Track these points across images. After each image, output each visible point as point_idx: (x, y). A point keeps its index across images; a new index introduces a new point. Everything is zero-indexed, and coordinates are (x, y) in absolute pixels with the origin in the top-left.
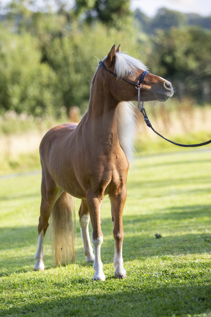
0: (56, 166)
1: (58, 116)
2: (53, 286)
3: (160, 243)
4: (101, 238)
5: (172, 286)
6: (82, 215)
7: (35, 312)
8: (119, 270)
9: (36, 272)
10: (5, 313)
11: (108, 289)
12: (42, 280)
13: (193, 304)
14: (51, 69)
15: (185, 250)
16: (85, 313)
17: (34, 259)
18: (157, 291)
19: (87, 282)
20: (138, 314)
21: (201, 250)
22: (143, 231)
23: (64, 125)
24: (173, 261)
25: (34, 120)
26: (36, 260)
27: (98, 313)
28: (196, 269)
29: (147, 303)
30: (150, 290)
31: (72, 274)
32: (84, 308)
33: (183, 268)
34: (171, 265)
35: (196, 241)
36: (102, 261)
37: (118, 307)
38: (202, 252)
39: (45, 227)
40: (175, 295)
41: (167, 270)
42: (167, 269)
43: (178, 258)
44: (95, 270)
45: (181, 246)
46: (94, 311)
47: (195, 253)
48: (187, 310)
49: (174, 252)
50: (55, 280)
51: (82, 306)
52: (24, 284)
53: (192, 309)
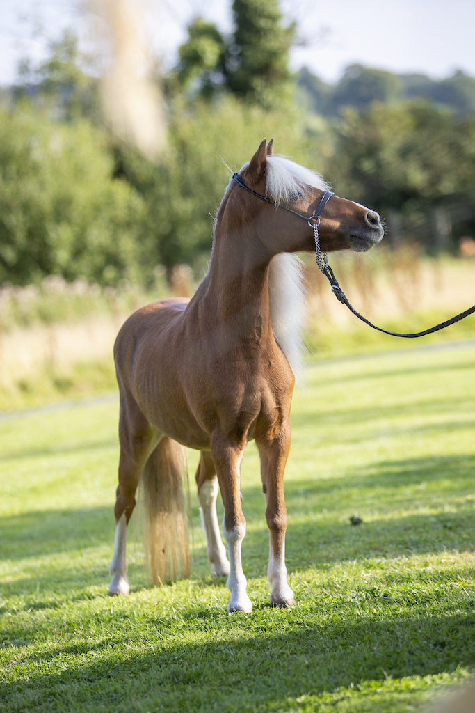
0: (148, 385)
1: (149, 284)
2: (147, 625)
3: (359, 535)
4: (243, 528)
5: (385, 621)
6: (203, 482)
7: (112, 679)
8: (279, 591)
9: (113, 598)
10: (53, 682)
11: (257, 629)
12: (126, 614)
13: (424, 655)
14: (134, 190)
15: (407, 548)
16: (213, 677)
17: (107, 573)
18: (356, 630)
19: (215, 615)
20: (320, 677)
21: (437, 547)
22: (325, 511)
23: (162, 303)
24: (386, 569)
25: (102, 293)
26: (112, 574)
27: (238, 676)
28: (428, 584)
29: (337, 655)
30: (343, 630)
31: (186, 600)
32: (212, 667)
33: (405, 583)
34: (382, 577)
35: (427, 528)
36: (245, 573)
37: (279, 664)
38: (439, 551)
39: (128, 507)
40: (391, 637)
41: (374, 589)
42: (375, 587)
43: (396, 564)
44: (231, 591)
45: (399, 539)
46: (232, 673)
47: (425, 552)
48: (413, 667)
49: (387, 552)
50: (151, 613)
51: (207, 665)
52: (89, 622)
53: (422, 665)
